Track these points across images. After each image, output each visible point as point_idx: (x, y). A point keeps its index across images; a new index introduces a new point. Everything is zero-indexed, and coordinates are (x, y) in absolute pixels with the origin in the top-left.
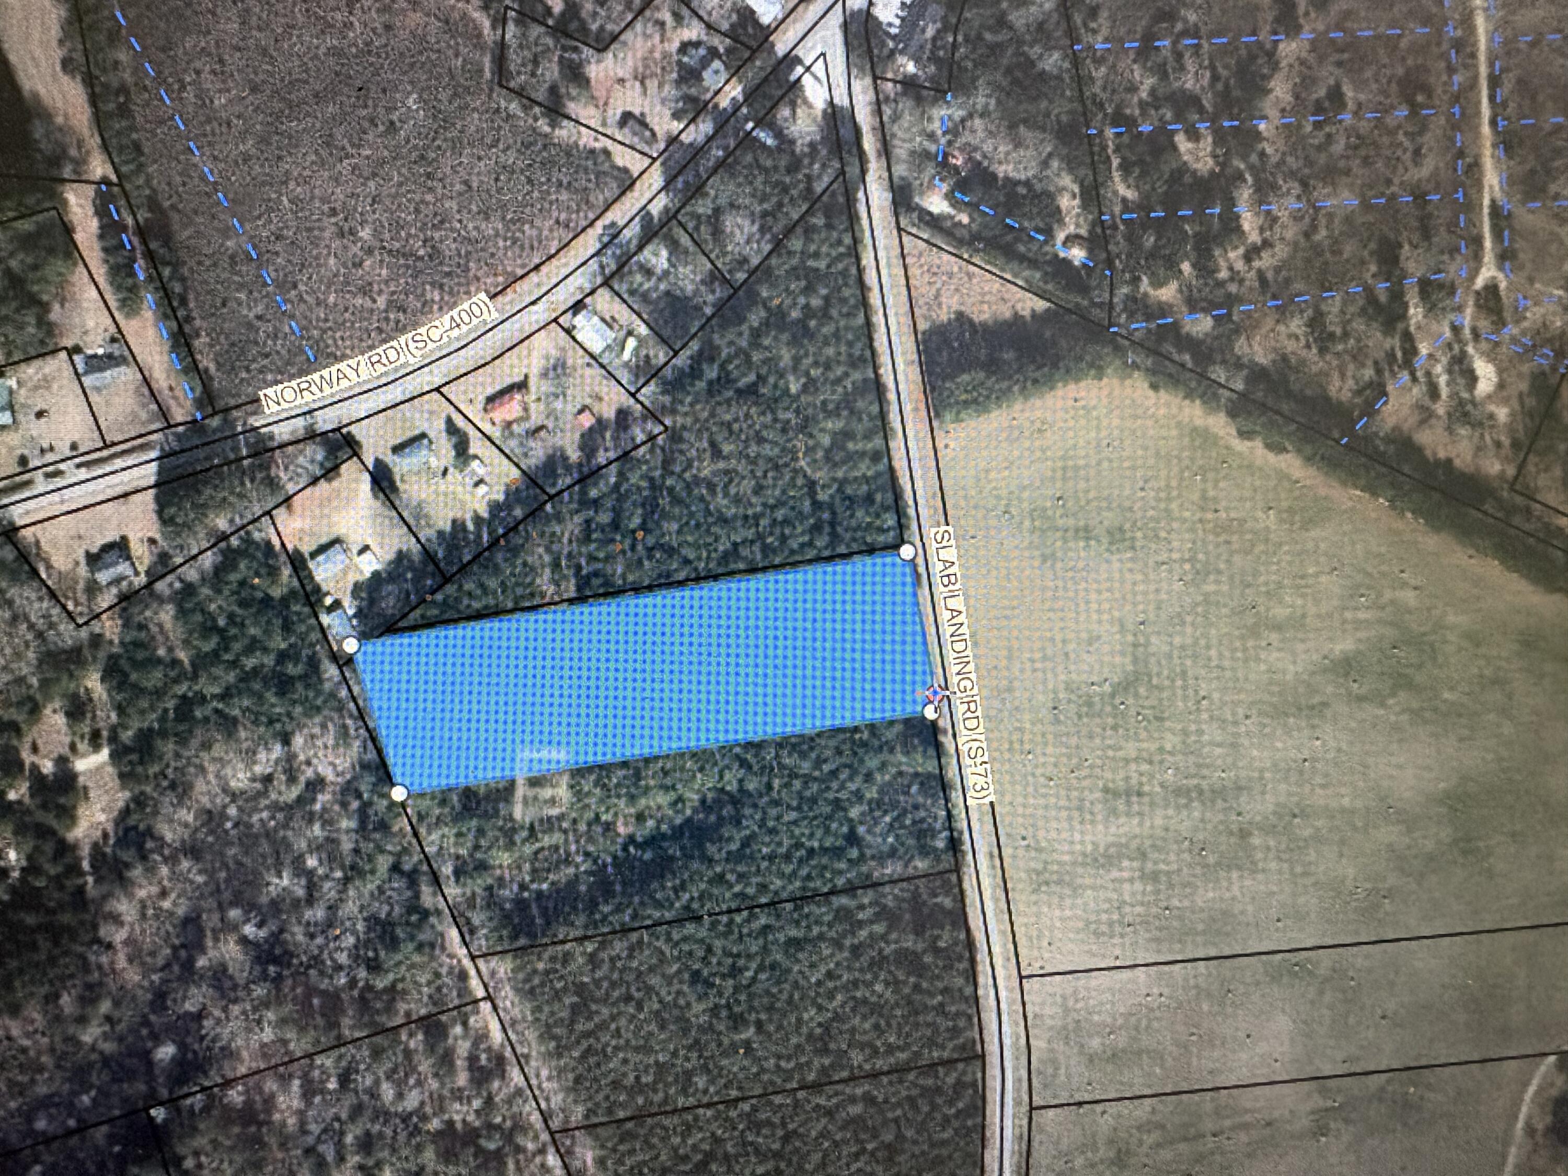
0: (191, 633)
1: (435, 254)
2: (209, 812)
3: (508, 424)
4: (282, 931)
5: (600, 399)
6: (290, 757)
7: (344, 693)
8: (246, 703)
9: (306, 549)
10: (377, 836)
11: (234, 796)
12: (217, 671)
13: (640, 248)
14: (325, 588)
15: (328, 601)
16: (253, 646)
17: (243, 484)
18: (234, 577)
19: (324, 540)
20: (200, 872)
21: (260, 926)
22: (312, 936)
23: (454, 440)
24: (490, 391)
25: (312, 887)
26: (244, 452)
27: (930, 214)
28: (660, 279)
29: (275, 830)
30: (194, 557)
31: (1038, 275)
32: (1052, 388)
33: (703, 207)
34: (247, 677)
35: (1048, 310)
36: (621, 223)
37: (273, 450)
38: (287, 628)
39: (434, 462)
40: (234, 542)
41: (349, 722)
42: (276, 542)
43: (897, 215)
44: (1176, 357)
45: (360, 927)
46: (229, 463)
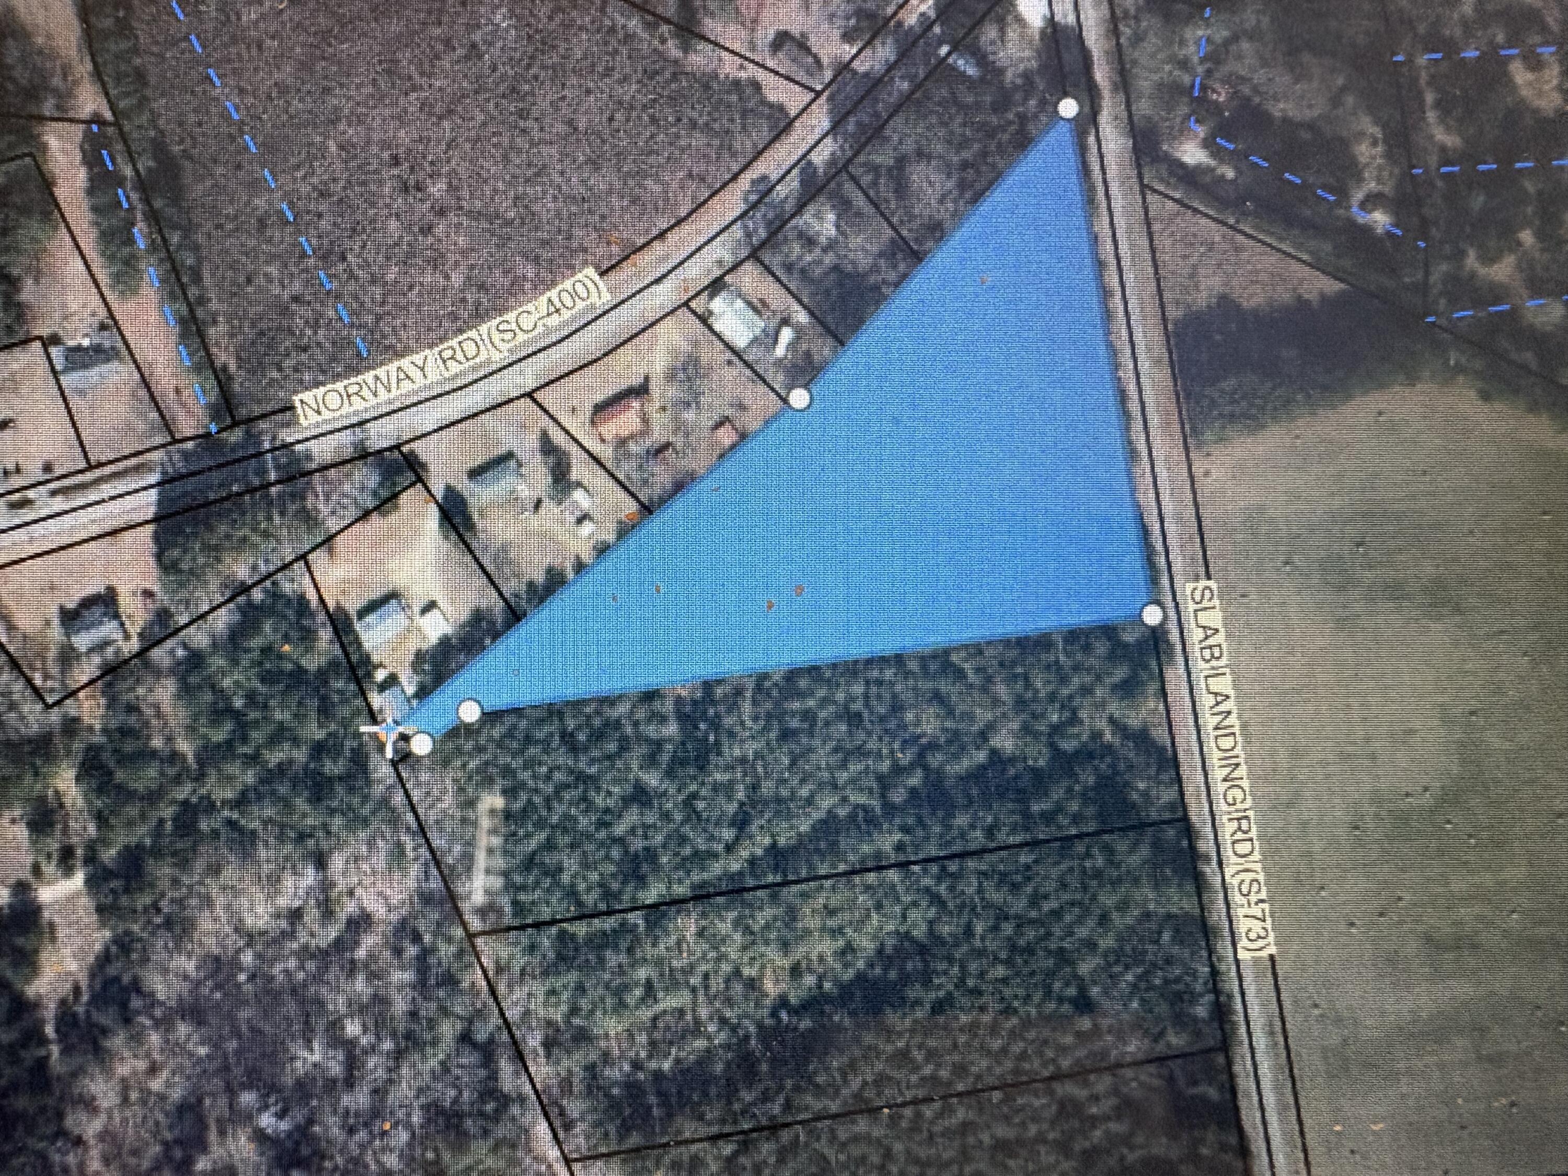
0: (195, 717)
1: (529, 218)
2: (217, 959)
3: (622, 442)
4: (311, 1122)
5: (742, 407)
6: (326, 886)
7: (398, 799)
8: (269, 812)
9: (352, 605)
10: (441, 993)
11: (251, 938)
12: (233, 768)
13: (800, 209)
14: (375, 659)
15: (380, 675)
16: (280, 735)
17: (270, 518)
18: (256, 642)
19: (376, 595)
20: (202, 1043)
21: (281, 1115)
22: (351, 1131)
23: (551, 460)
24: (599, 397)
25: (352, 1063)
26: (273, 476)
27: (1182, 165)
28: (825, 250)
29: (305, 985)
30: (203, 616)
31: (1328, 247)
32: (1349, 397)
33: (883, 157)
34: (271, 776)
35: (1342, 293)
36: (774, 177)
37: (311, 473)
38: (325, 711)
39: (525, 491)
40: (257, 595)
41: (406, 838)
42: (312, 595)
43: (1139, 166)
44: (1514, 356)
45: (416, 1119)
46: (252, 491)
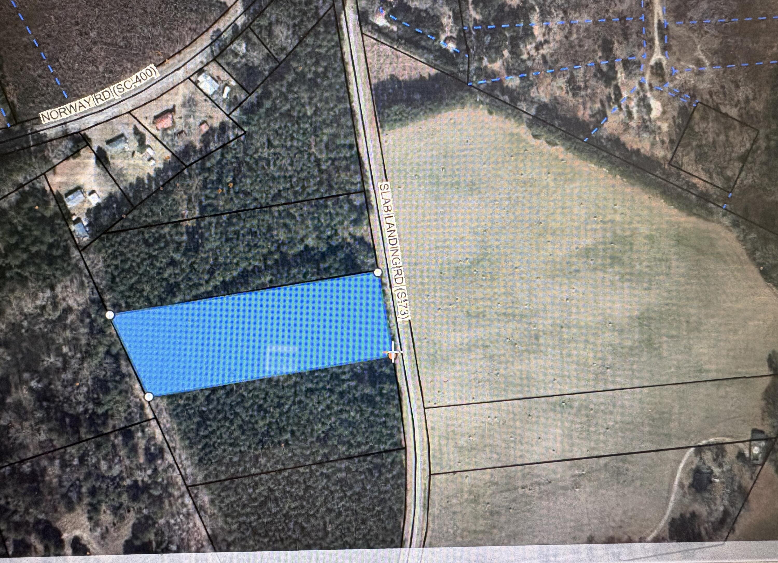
0: (3, 234)
1: (128, 45)
2: (13, 324)
3: (165, 130)
4: (50, 384)
5: (211, 117)
6: (55, 297)
7: (82, 264)
8: (32, 269)
9: (63, 191)
10: (98, 336)
11: (26, 316)
12: (18, 253)
13: (232, 42)
14: (72, 211)
15: (74, 218)
16: (36, 241)
17: (31, 159)
18: (26, 206)
19: (72, 188)
20: (9, 355)
21: (38, 382)
22: (65, 387)
23: (138, 137)
24: (156, 114)
25: (66, 362)
26: (32, 143)
27: (377, 26)
28: (242, 58)
29: (47, 333)
30: (6, 196)
31: (431, 57)
32: (440, 113)
33: (264, 22)
34: (33, 256)
35: (437, 74)
36: (222, 30)
37: (46, 142)
38: (53, 231)
39: (128, 149)
40: (27, 188)
41: (84, 279)
42: (47, 188)
43: (361, 26)
44: (501, 98)
45: (90, 383)
46: (23, 149)
